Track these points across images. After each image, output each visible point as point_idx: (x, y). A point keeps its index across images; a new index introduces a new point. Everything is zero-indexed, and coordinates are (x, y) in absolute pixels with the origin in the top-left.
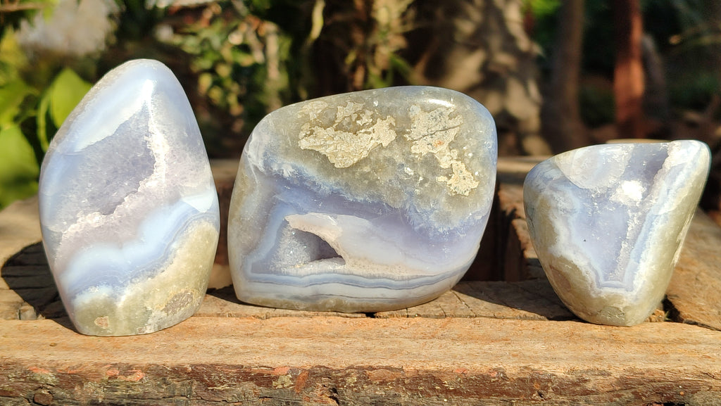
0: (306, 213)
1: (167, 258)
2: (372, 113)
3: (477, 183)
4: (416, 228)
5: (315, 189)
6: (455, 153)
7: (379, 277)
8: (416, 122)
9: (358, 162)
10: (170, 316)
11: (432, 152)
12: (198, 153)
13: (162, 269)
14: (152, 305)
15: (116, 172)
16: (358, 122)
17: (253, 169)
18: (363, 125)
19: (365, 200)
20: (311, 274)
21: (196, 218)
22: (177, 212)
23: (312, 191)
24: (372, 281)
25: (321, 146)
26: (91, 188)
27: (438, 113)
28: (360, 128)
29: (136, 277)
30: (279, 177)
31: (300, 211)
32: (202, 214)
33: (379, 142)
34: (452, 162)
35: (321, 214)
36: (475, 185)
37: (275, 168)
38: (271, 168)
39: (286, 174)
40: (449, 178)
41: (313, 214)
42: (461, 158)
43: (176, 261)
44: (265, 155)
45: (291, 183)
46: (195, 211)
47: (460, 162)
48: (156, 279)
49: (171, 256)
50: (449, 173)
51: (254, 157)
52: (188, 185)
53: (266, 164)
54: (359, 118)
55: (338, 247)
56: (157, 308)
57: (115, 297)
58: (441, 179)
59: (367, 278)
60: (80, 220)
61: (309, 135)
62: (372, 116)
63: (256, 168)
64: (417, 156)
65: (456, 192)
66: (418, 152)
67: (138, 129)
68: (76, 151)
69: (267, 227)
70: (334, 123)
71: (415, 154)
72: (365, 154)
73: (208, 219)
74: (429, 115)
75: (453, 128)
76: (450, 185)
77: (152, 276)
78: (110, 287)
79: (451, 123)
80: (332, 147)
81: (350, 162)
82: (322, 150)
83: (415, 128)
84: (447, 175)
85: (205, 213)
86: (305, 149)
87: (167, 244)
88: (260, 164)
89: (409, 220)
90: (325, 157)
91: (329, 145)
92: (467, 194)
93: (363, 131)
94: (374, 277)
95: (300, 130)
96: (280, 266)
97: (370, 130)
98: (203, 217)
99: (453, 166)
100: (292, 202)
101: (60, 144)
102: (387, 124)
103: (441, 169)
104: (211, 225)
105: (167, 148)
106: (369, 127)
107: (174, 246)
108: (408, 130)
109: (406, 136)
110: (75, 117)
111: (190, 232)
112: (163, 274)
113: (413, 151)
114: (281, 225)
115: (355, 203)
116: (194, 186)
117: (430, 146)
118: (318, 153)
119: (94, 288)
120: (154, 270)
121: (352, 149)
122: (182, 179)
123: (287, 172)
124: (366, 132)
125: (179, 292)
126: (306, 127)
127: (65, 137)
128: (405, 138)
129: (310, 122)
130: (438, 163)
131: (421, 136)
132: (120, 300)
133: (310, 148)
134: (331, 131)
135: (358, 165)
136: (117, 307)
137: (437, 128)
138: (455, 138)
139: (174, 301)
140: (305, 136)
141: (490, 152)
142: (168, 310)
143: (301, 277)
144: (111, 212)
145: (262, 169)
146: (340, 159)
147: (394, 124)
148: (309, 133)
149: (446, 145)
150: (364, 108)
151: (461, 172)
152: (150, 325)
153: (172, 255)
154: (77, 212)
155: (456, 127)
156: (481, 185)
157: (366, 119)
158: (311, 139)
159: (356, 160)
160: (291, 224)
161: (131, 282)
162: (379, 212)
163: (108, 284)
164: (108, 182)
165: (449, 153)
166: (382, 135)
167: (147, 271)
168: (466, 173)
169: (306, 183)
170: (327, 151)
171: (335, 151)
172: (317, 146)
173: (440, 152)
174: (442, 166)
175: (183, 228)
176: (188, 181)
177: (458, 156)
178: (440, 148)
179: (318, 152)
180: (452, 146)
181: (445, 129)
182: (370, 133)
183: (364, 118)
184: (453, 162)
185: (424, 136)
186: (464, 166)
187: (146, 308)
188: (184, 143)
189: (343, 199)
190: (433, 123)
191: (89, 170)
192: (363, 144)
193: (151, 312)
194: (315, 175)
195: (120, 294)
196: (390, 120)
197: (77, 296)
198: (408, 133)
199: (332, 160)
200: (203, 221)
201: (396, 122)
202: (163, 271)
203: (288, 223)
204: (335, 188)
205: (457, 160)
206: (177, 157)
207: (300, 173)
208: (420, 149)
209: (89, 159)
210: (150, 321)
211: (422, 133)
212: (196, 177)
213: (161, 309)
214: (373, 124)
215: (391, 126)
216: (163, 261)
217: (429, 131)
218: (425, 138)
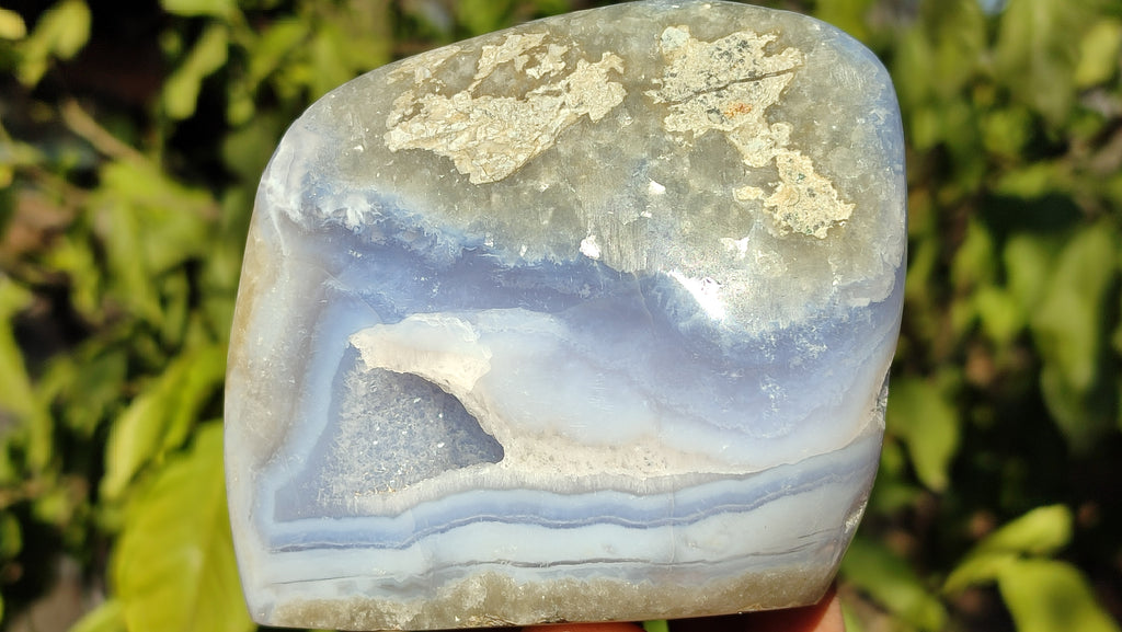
0: (401, 317)
2: (565, 49)
3: (850, 207)
4: (682, 324)
5: (421, 248)
6: (784, 130)
7: (594, 489)
8: (677, 62)
9: (528, 165)
11: (720, 127)
16: (531, 72)
17: (275, 218)
18: (541, 77)
19: (545, 261)
20: (420, 502)
23: (414, 254)
24: (577, 502)
25: (438, 136)
27: (734, 43)
28: (535, 84)
30: (337, 232)
31: (389, 316)
33: (582, 111)
34: (775, 152)
35: (437, 317)
36: (844, 212)
37: (328, 208)
38: (319, 210)
39: (353, 219)
40: (770, 191)
41: (415, 318)
42: (800, 141)
44: (306, 179)
45: (364, 240)
47: (798, 153)
50: (768, 178)
51: (281, 189)
53: (308, 203)
54: (532, 63)
55: (484, 408)
58: (747, 193)
59: (562, 493)
61: (411, 116)
62: (566, 57)
63: (284, 216)
64: (679, 139)
65: (789, 228)
66: (682, 128)
69: (308, 375)
70: (471, 79)
71: (675, 134)
72: (545, 142)
74: (712, 47)
75: (778, 74)
76: (774, 209)
79: (770, 64)
80: (464, 138)
81: (508, 166)
82: (440, 148)
83: (673, 75)
84: (763, 184)
86: (398, 151)
88: (293, 205)
89: (664, 301)
90: (447, 163)
91: (458, 133)
92: (821, 233)
93: (542, 89)
94: (578, 489)
95: (389, 108)
96: (343, 487)
97: (560, 86)
99: (779, 162)
100: (366, 292)
102: (604, 71)
103: (746, 168)
106: (556, 80)
108: (655, 81)
109: (652, 93)
113: (670, 127)
114: (341, 363)
115: (520, 272)
117: (713, 115)
118: (430, 155)
121: (511, 134)
123: (356, 212)
124: (548, 93)
126: (406, 98)
128: (650, 99)
129: (414, 87)
130: (738, 154)
131: (690, 93)
133: (412, 146)
134: (462, 99)
135: (528, 169)
137: (734, 74)
138: (782, 96)
140: (402, 120)
141: (879, 133)
143: (394, 516)
145: (296, 216)
146: (484, 161)
147: (621, 70)
148: (410, 111)
149: (758, 112)
150: (547, 40)
151: (803, 177)
155: (784, 72)
156: (858, 213)
157: (550, 63)
158: (416, 126)
159: (522, 158)
160: (366, 357)
162: (582, 288)
165: (766, 132)
166: (588, 95)
168: (815, 181)
169: (399, 236)
170: (453, 147)
171: (470, 144)
172: (429, 140)
173: (741, 128)
174: (747, 162)
177: (793, 137)
178: (740, 120)
179: (431, 152)
180: (771, 114)
181: (754, 77)
182: (558, 94)
183: (544, 62)
184: (780, 153)
185: (698, 93)
186: (810, 162)
189: (491, 266)
190: (723, 63)
192: (540, 120)
194: (421, 210)
196: (610, 60)
198: (657, 87)
199: (464, 167)
201: (624, 64)
203: (360, 355)
204: (471, 237)
205: (789, 148)
207: (387, 213)
208: (689, 122)
211: (692, 85)
214: (567, 72)
215: (613, 74)
217: (713, 81)
218: (701, 97)
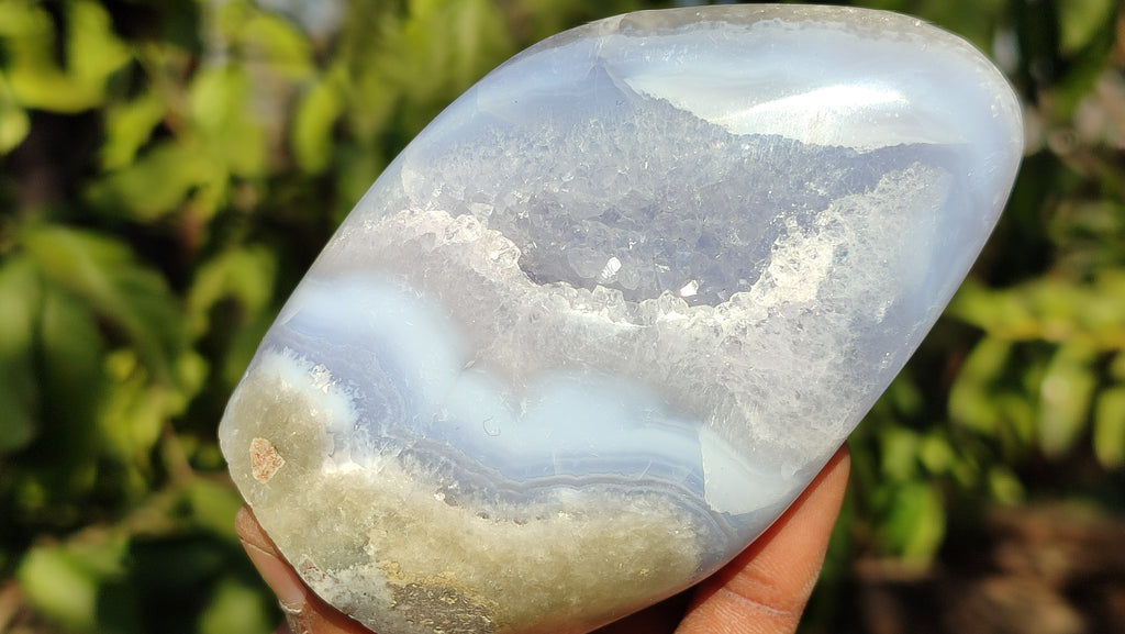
1: (525, 500)
10: (394, 614)
12: (857, 381)
13: (487, 508)
14: (385, 549)
15: (652, 216)
21: (682, 498)
22: (661, 439)
26: (565, 188)
29: (422, 459)
32: (707, 507)
43: (534, 528)
46: (697, 482)
48: (453, 511)
49: (536, 508)
52: (751, 416)
56: (385, 568)
57: (339, 447)
60: (466, 219)
67: (800, 185)
68: (629, 82)
73: (702, 530)
77: (451, 499)
78: (355, 417)
85: (713, 513)
87: (558, 475)
98: (697, 514)
101: (622, 36)
104: (695, 552)
105: (806, 294)
107: (566, 495)
110: (714, 19)
111: (633, 508)
112: (479, 523)
116: (762, 433)
119: (327, 375)
120: (470, 491)
122: (756, 390)
125: (467, 595)
127: (646, 35)
132: (339, 463)
136: (319, 467)
139: (436, 596)
142: (404, 600)
144: (540, 279)
152: (337, 581)
153: (541, 508)
154: (484, 199)
161: (401, 457)
163: (358, 403)
164: (610, 217)
167: (457, 476)
175: (627, 483)
176: (761, 408)
187: (366, 543)
188: (854, 326)
191: (606, 149)
193: (366, 561)
195: (354, 449)
197: (287, 352)
200: (688, 520)
202: (485, 516)
206: (803, 336)
209: (631, 127)
210: (344, 575)
212: (788, 421)
213: (393, 580)
216: (508, 498)
